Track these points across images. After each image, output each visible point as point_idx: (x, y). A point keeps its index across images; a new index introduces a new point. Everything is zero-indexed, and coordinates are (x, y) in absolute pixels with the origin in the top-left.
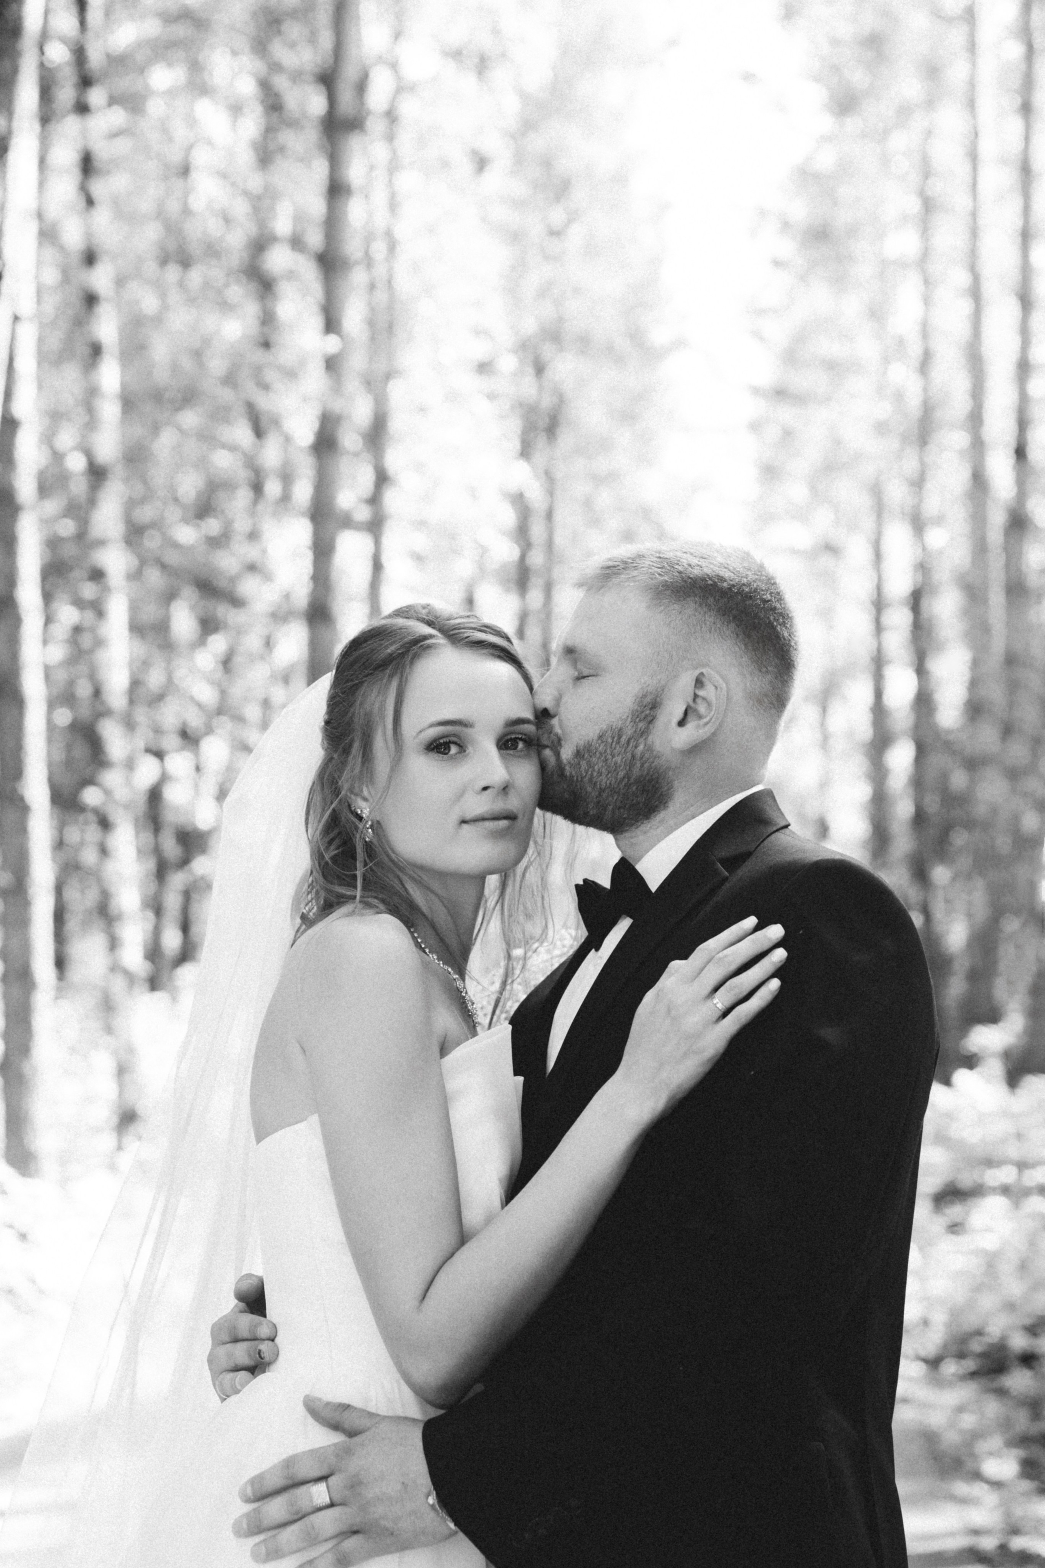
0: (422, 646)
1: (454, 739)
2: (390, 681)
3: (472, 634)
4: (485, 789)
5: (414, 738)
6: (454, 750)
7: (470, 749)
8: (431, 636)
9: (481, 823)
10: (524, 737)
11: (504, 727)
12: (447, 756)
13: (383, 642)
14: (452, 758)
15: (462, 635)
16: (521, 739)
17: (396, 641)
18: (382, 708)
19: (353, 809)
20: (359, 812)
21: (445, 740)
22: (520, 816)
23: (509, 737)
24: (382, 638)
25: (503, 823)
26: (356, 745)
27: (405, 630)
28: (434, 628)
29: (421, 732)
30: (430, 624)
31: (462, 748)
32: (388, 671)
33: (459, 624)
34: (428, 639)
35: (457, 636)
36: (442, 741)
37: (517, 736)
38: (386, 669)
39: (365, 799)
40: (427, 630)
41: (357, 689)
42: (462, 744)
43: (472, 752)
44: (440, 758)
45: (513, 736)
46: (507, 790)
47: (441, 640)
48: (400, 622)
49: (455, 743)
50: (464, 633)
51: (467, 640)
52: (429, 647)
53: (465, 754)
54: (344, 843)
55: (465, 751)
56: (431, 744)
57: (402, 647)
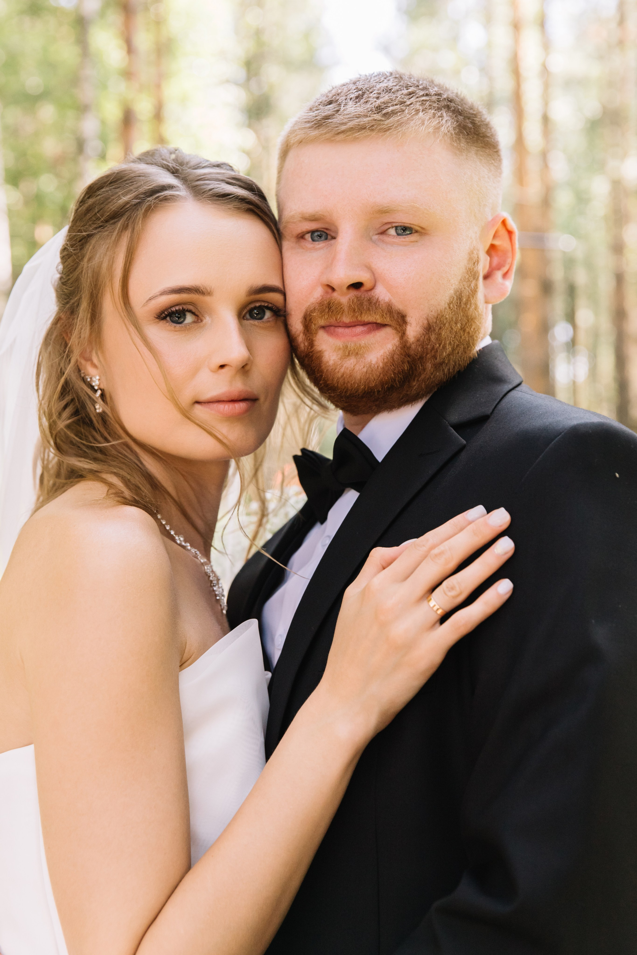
0: (158, 197)
1: (191, 307)
2: (119, 236)
3: (218, 186)
4: (222, 366)
5: (144, 305)
6: (189, 318)
7: (207, 320)
8: (170, 187)
9: (215, 405)
10: (270, 305)
11: (247, 296)
12: (180, 325)
13: (118, 190)
14: (188, 329)
15: (205, 187)
16: (268, 308)
17: (131, 190)
18: (110, 268)
19: (82, 375)
20: (89, 380)
21: (177, 308)
22: (262, 399)
23: (252, 306)
24: (118, 186)
25: (241, 406)
26: (84, 305)
27: (143, 178)
28: (177, 177)
29: (150, 299)
30: (174, 172)
31: (198, 317)
32: (119, 225)
33: (205, 174)
34: (166, 190)
35: (202, 187)
36: (174, 309)
37: (263, 304)
38: (118, 221)
39: (95, 366)
40: (168, 179)
41: (86, 242)
42: (197, 313)
43: (210, 322)
44: (172, 328)
45: (258, 304)
46: (247, 368)
47: (182, 191)
48: (142, 167)
49: (190, 311)
50: (209, 184)
51: (211, 193)
52: (166, 199)
53: (201, 324)
54: (76, 413)
55: (202, 321)
56: (163, 312)
57: (136, 197)
